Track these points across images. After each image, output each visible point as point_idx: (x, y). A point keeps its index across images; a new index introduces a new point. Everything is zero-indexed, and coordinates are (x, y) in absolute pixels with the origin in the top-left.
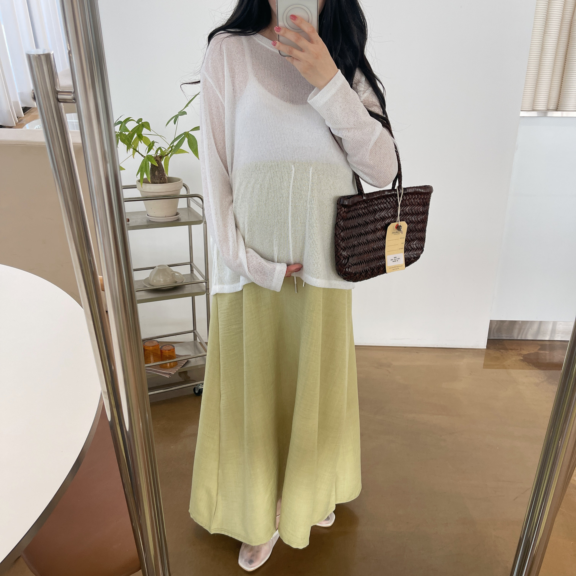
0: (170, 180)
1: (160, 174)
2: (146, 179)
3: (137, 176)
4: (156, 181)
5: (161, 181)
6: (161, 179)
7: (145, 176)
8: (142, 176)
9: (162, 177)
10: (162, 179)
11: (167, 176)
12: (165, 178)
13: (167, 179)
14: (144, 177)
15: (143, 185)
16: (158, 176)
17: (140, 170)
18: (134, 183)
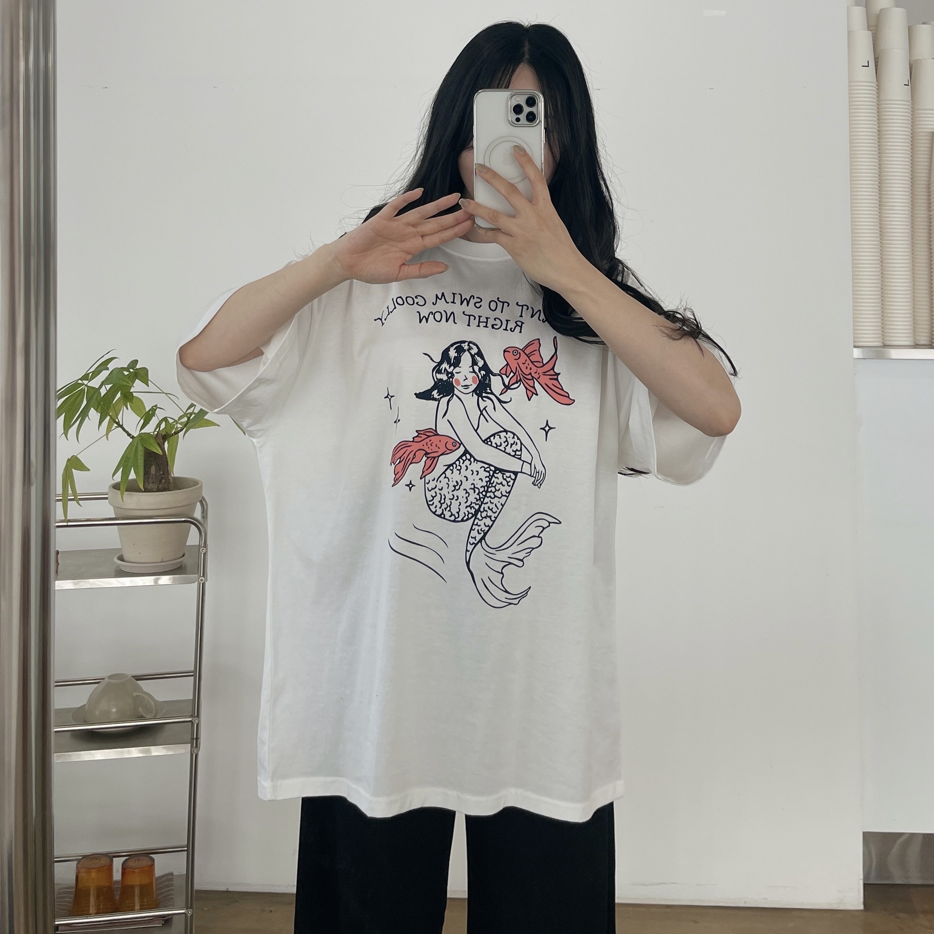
0: (178, 484)
1: (160, 471)
2: (134, 482)
5: (161, 486)
9: (163, 478)
11: (172, 475)
12: (169, 479)
13: (171, 481)
14: (130, 478)
16: (155, 475)
17: (123, 464)
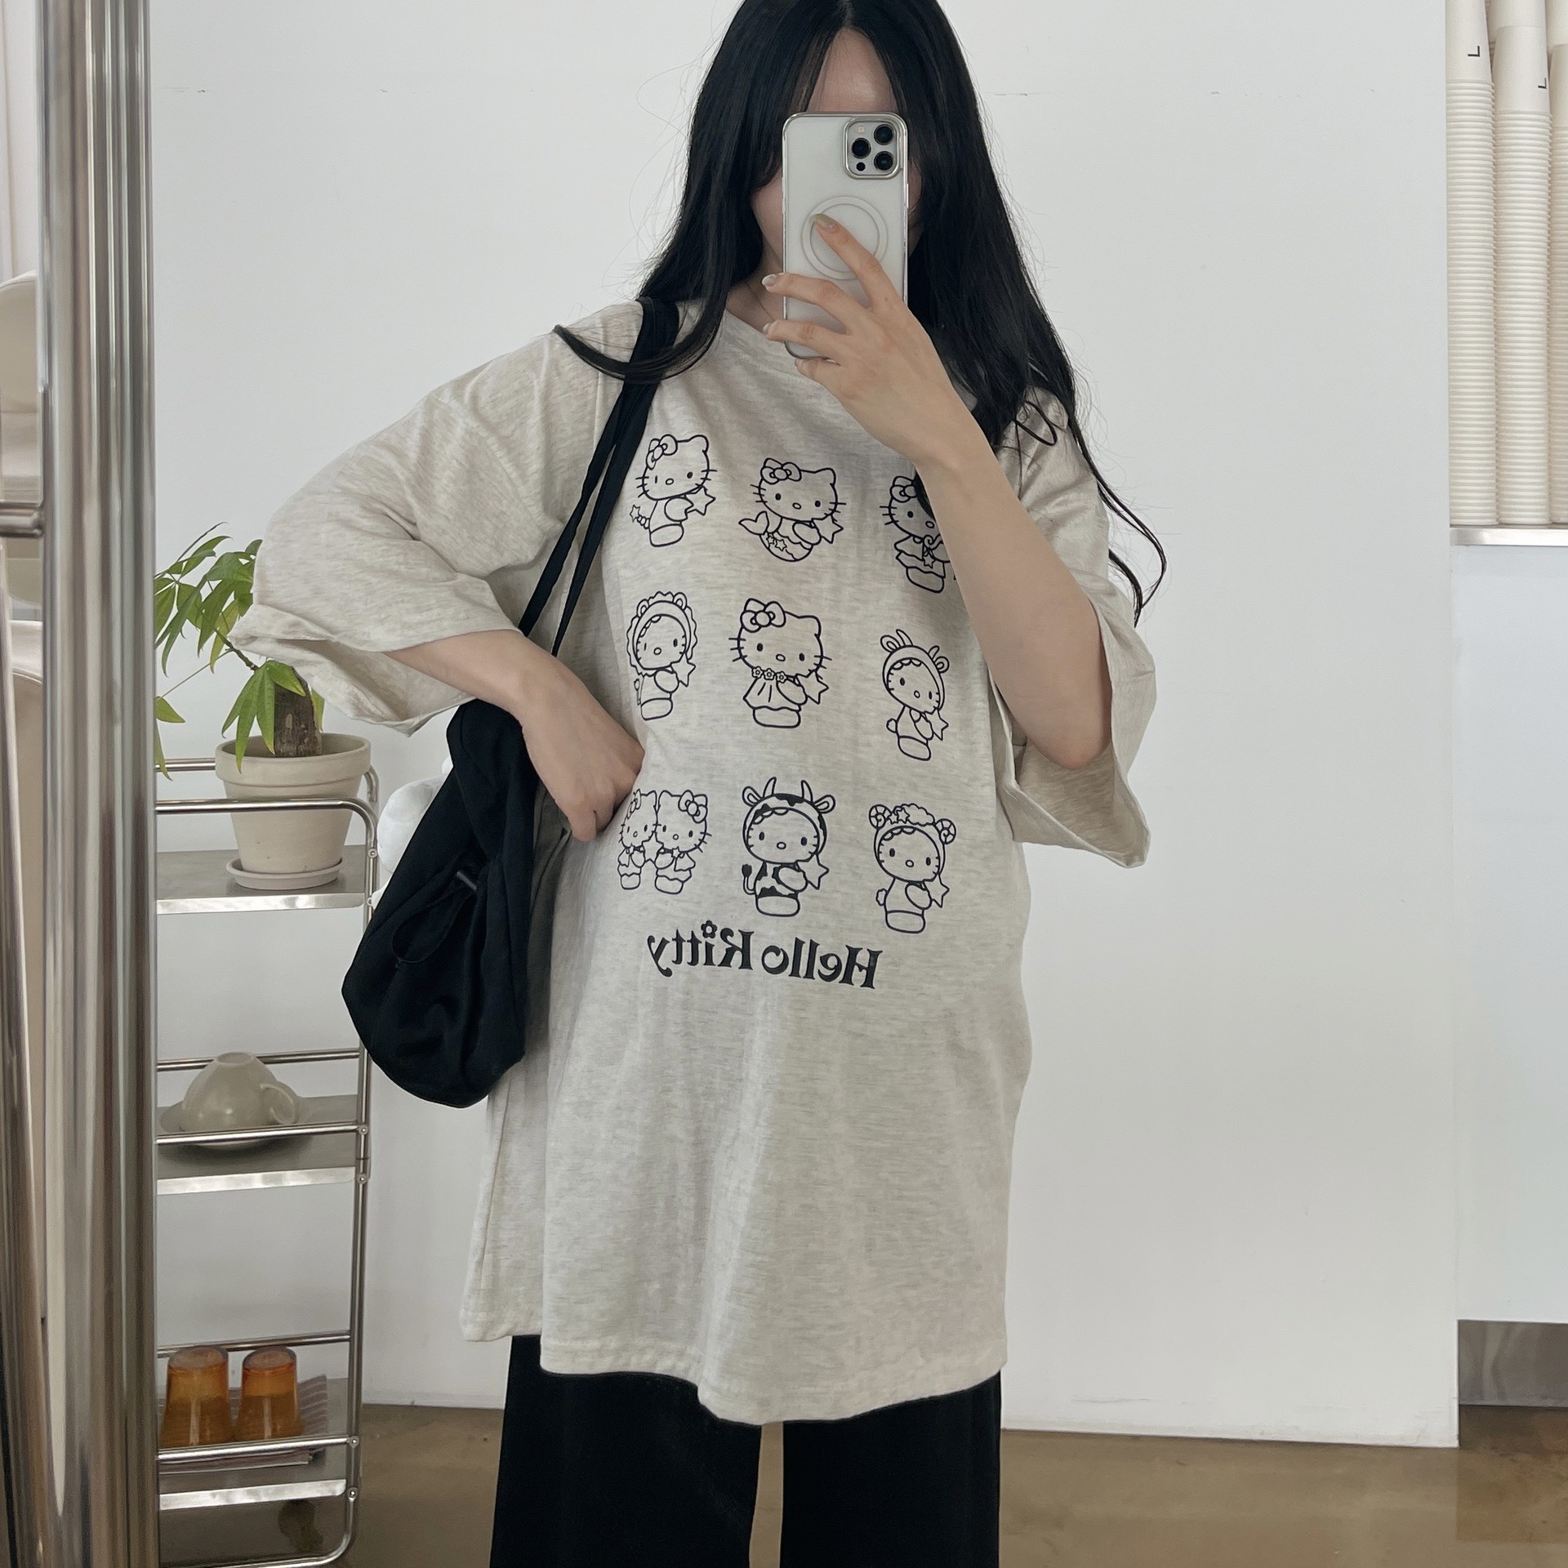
0: (329, 745)
1: (300, 724)
2: (258, 740)
3: (223, 731)
4: (285, 748)
5: (302, 748)
6: (301, 741)
7: (255, 731)
8: (244, 728)
9: (305, 736)
10: (306, 740)
11: (321, 731)
12: (315, 737)
13: (320, 739)
14: (251, 735)
15: (243, 762)
16: (293, 729)
17: (239, 711)
18: (211, 753)
